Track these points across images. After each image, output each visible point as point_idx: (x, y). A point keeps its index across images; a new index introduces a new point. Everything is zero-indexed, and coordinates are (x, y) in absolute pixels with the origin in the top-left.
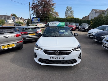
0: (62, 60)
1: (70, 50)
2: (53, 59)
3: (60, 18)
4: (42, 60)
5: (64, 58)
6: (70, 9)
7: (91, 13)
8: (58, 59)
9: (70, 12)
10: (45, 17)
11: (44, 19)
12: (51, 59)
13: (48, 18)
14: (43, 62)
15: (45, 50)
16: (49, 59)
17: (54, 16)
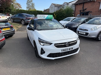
0: (71, 50)
1: (76, 41)
2: (64, 52)
3: (24, 10)
4: (53, 55)
5: (72, 49)
6: (31, 2)
7: (51, 7)
8: (68, 50)
9: (31, 4)
10: (5, 9)
11: (5, 11)
12: (63, 52)
13: (10, 9)
14: (53, 56)
15: (55, 44)
16: (61, 52)
17: (16, 8)
